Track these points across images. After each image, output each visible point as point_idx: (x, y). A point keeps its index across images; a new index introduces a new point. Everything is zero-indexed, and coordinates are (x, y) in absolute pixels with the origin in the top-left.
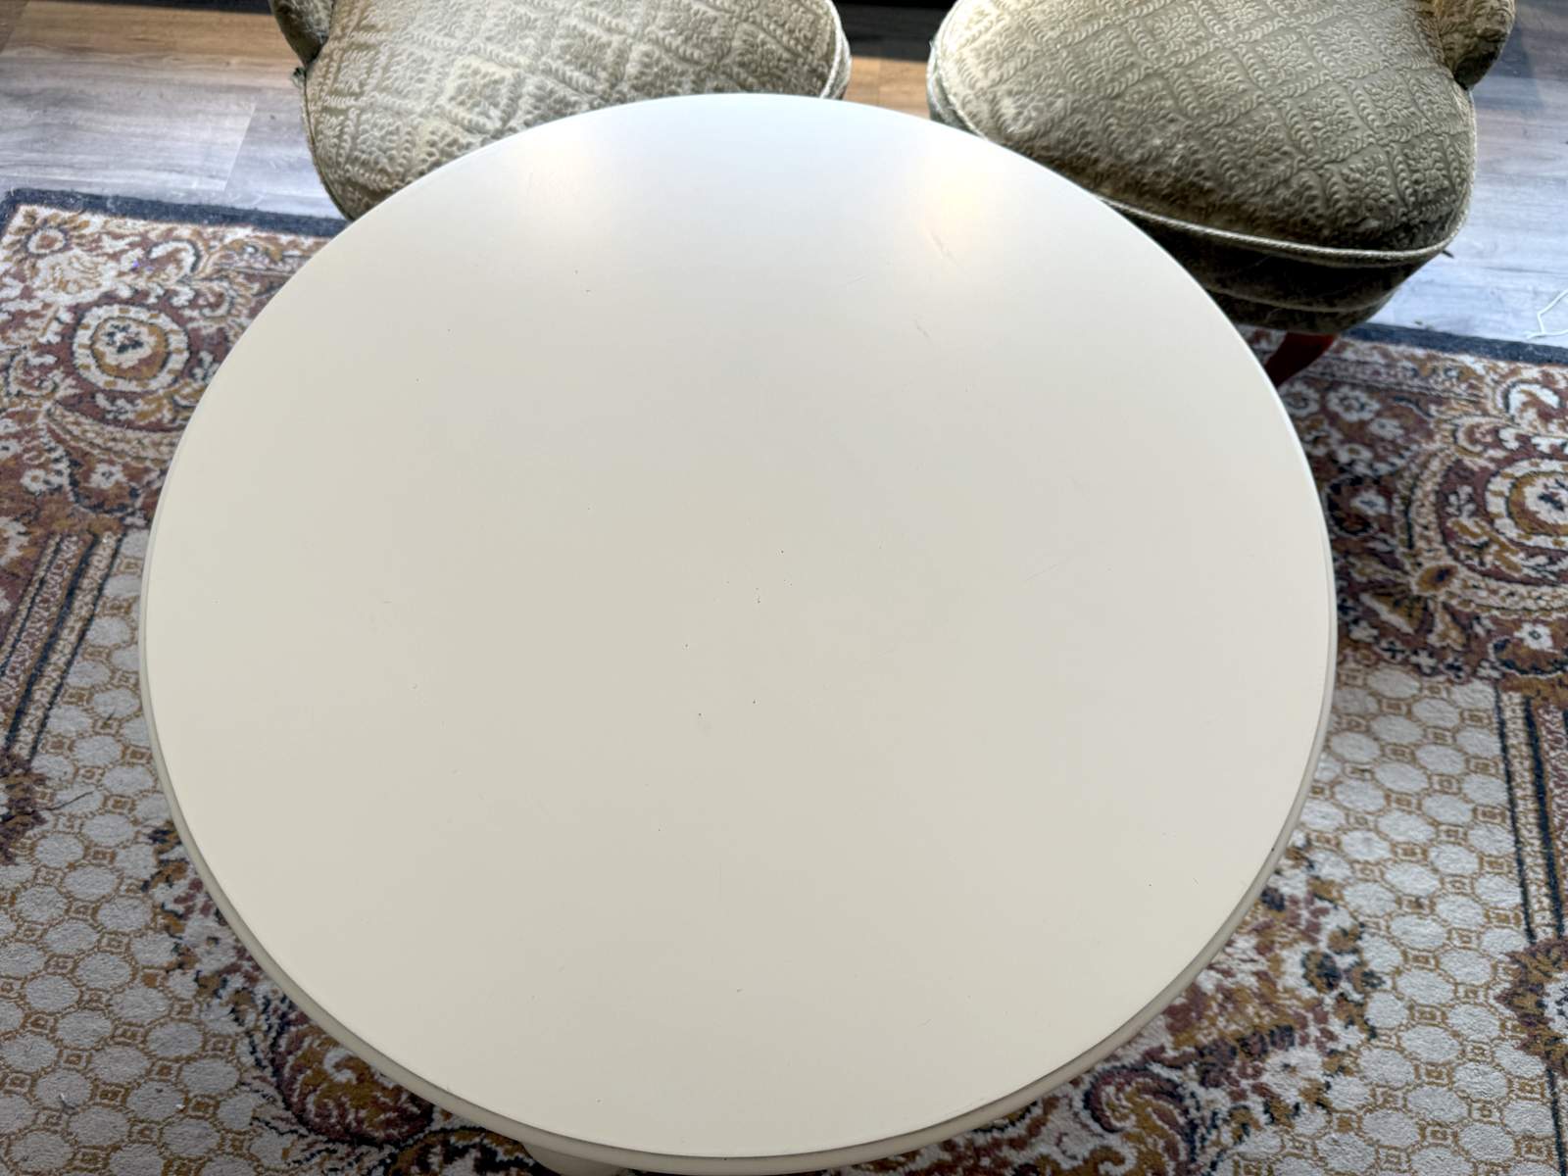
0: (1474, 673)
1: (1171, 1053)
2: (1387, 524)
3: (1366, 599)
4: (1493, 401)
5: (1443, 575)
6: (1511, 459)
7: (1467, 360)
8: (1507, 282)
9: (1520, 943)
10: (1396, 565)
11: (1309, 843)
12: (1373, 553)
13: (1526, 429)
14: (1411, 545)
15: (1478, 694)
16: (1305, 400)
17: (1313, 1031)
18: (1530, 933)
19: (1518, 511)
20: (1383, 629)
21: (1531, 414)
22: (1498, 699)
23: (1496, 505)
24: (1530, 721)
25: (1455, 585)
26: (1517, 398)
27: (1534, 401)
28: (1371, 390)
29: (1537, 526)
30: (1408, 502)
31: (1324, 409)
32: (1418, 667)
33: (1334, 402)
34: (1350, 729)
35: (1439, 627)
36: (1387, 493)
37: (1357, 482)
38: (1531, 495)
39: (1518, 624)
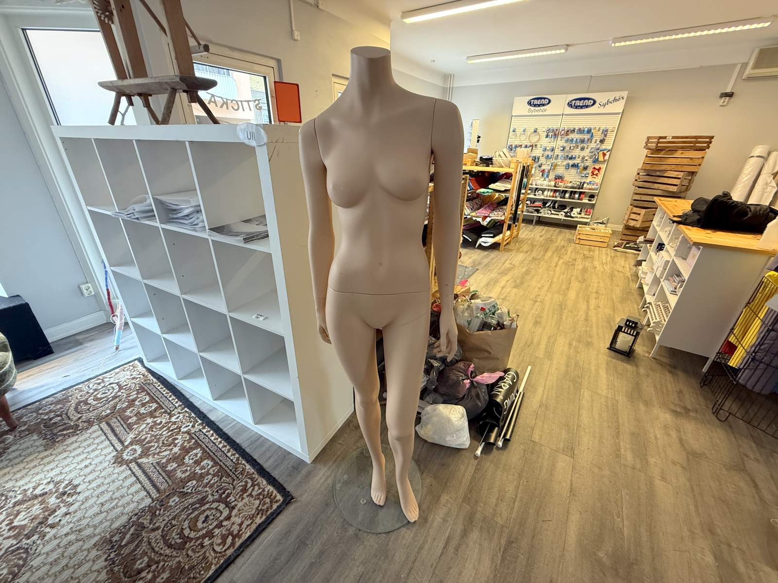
0: (92, 426)
1: (15, 543)
2: (63, 419)
3: (59, 433)
4: (86, 389)
5: (79, 418)
6: (92, 393)
7: (77, 387)
8: (85, 372)
9: (115, 453)
10: (66, 424)
11: (52, 478)
12: (59, 426)
13: (94, 388)
14: (69, 419)
15: (95, 427)
16: (32, 416)
17: (62, 505)
18: (117, 451)
19: (96, 399)
20: (65, 435)
21: (96, 385)
22: (99, 427)
23: (89, 402)
24: (108, 424)
25: (83, 417)
26: (91, 386)
27: (95, 383)
28: (51, 404)
29: (101, 399)
30: (67, 414)
31: (38, 414)
32: (77, 434)
33: (41, 411)
34: (60, 454)
35: (81, 425)
36: (60, 415)
37: (51, 419)
38: (99, 396)
39: (101, 413)
